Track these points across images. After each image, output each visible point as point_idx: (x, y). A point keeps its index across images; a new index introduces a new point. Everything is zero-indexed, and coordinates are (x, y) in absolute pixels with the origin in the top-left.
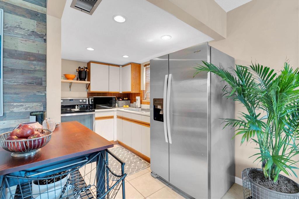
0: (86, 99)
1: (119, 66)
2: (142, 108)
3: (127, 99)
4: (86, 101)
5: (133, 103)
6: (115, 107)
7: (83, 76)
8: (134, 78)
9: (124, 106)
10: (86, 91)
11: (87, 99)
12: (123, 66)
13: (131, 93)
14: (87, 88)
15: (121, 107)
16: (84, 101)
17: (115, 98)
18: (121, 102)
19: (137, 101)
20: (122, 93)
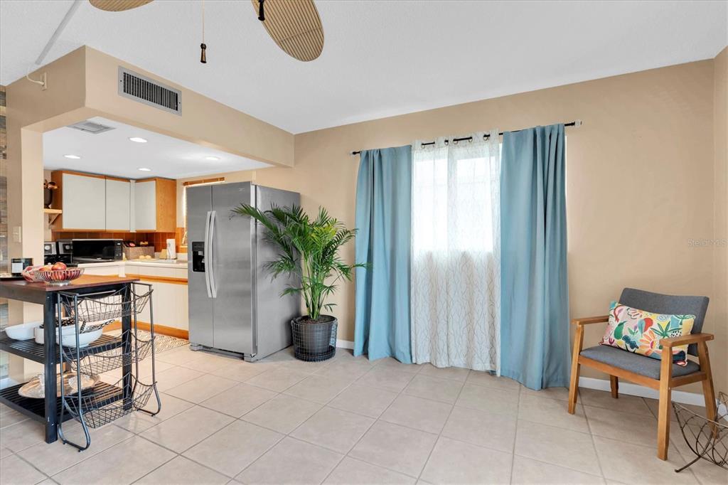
0: (50, 245)
1: (128, 180)
2: (179, 259)
3: (147, 243)
4: (51, 249)
5: (160, 251)
6: (120, 258)
9: (142, 257)
10: (49, 228)
11: (54, 245)
12: (138, 180)
13: (157, 233)
14: (52, 222)
15: (134, 258)
16: (47, 248)
17: (120, 242)
18: (133, 250)
19: (168, 247)
20: (134, 232)
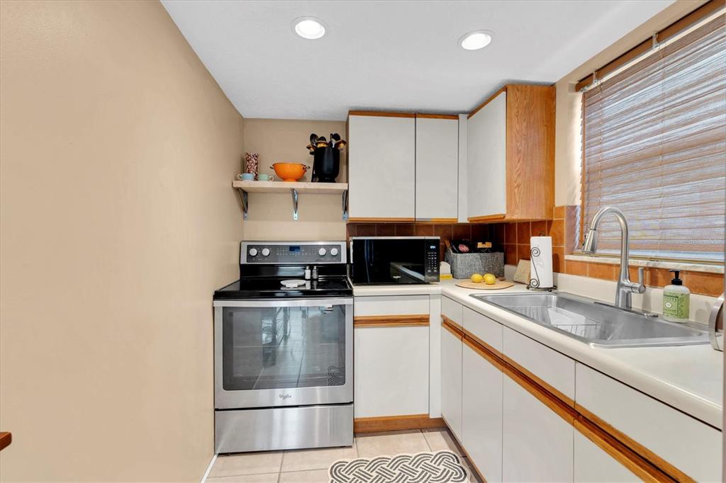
0: (339, 247)
1: (454, 116)
2: (560, 290)
3: (489, 245)
4: (339, 253)
5: (515, 263)
7: (328, 163)
8: (519, 152)
9: (477, 277)
10: (343, 218)
11: (343, 245)
12: (471, 113)
15: (464, 278)
16: (334, 252)
17: (436, 242)
18: (464, 259)
19: (534, 258)
20: (466, 221)
